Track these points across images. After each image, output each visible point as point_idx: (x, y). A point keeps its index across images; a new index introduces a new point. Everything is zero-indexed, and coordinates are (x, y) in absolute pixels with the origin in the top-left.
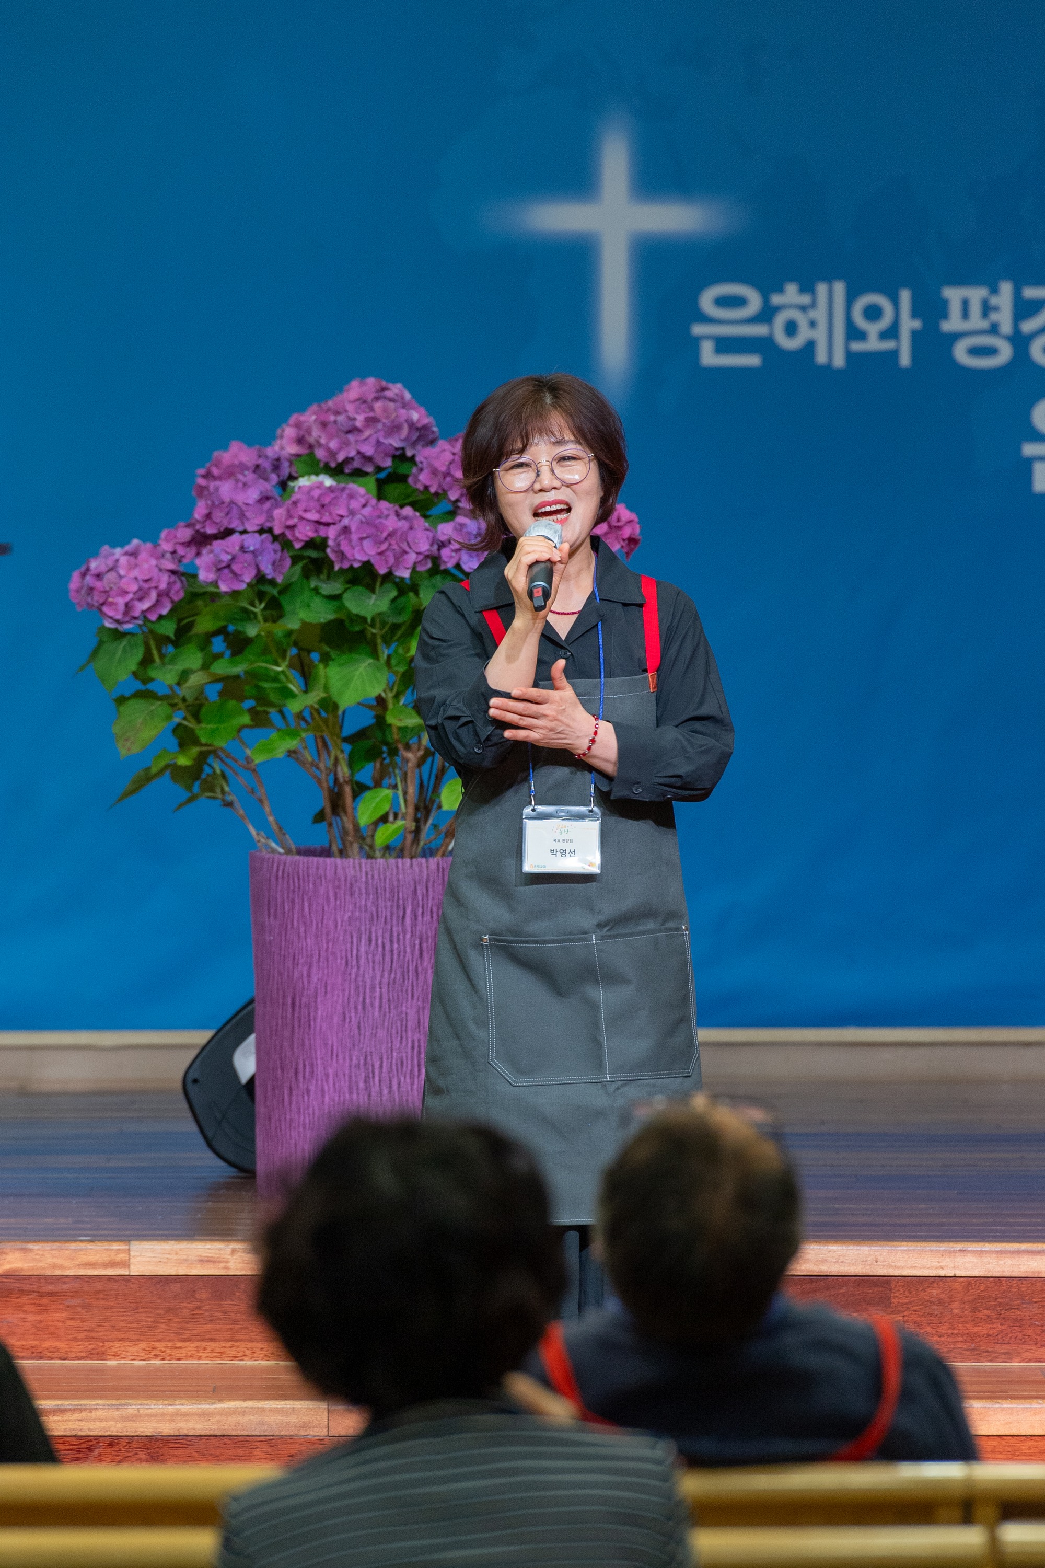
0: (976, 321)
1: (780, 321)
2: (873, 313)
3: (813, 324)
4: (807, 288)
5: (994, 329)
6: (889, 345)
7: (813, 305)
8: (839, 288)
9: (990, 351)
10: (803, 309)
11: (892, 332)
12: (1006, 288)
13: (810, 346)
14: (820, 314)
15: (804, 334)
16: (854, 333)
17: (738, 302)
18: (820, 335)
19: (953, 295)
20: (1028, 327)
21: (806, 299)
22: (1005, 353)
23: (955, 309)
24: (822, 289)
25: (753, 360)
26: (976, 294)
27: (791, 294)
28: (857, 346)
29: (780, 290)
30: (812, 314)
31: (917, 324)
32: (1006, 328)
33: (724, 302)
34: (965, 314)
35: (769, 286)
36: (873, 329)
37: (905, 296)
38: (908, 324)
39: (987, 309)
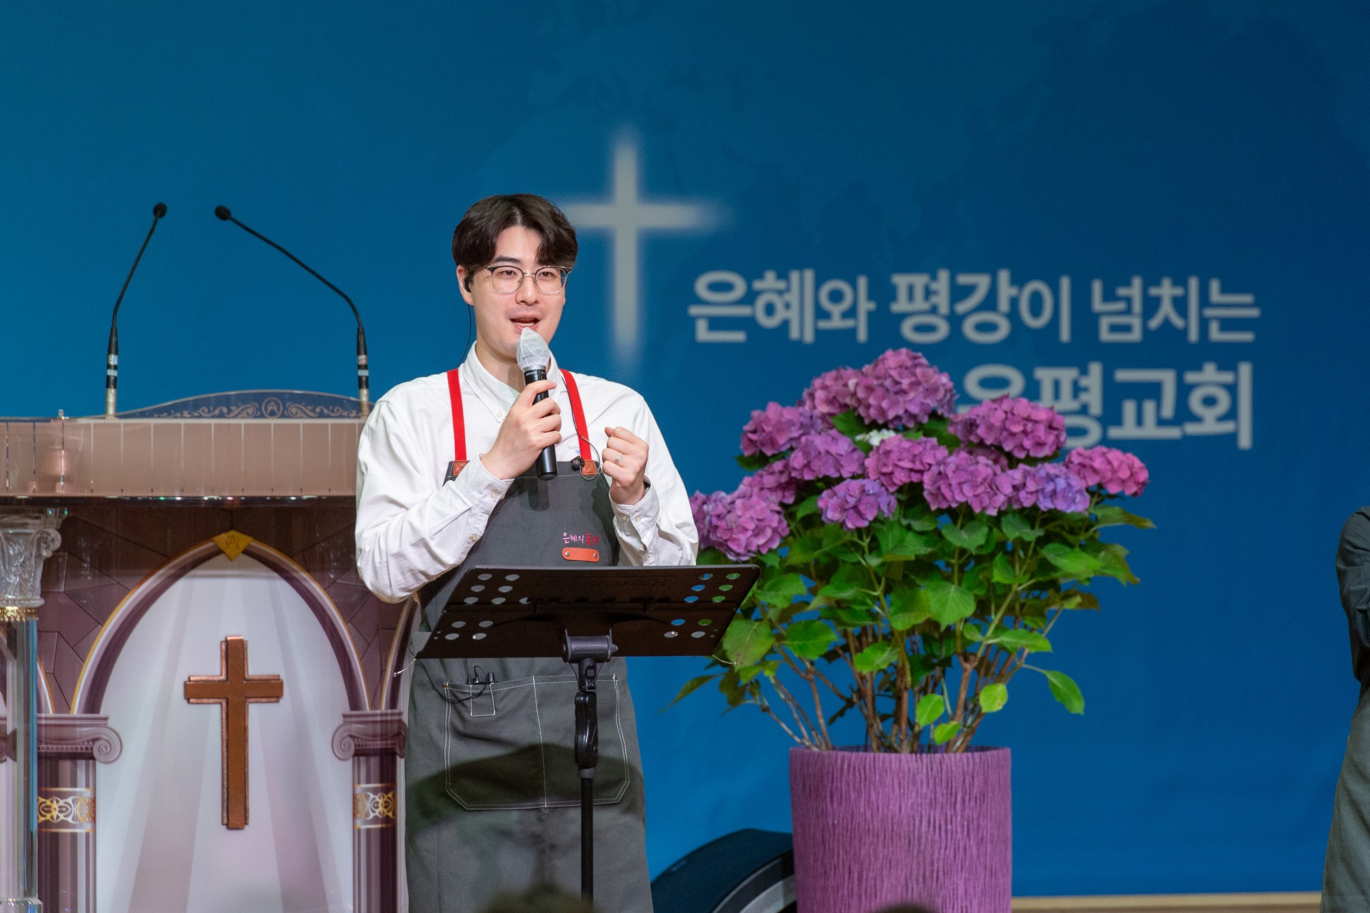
0: (920, 304)
1: (761, 302)
2: (836, 296)
3: (787, 306)
4: (783, 275)
5: (934, 310)
6: (849, 323)
7: (788, 290)
8: (809, 275)
9: (930, 329)
10: (780, 293)
11: (851, 313)
12: (944, 275)
13: (785, 324)
14: (793, 297)
15: (780, 314)
16: (821, 314)
17: (726, 287)
18: (793, 315)
19: (901, 281)
20: (962, 308)
21: (781, 285)
22: (943, 330)
23: (902, 294)
24: (795, 276)
25: (738, 336)
26: (920, 280)
27: (770, 280)
28: (823, 325)
29: (761, 277)
30: (787, 297)
31: (872, 306)
32: (944, 308)
33: (715, 287)
34: (911, 297)
35: (752, 274)
36: (836, 310)
37: (862, 282)
38: (866, 306)
39: (928, 293)
